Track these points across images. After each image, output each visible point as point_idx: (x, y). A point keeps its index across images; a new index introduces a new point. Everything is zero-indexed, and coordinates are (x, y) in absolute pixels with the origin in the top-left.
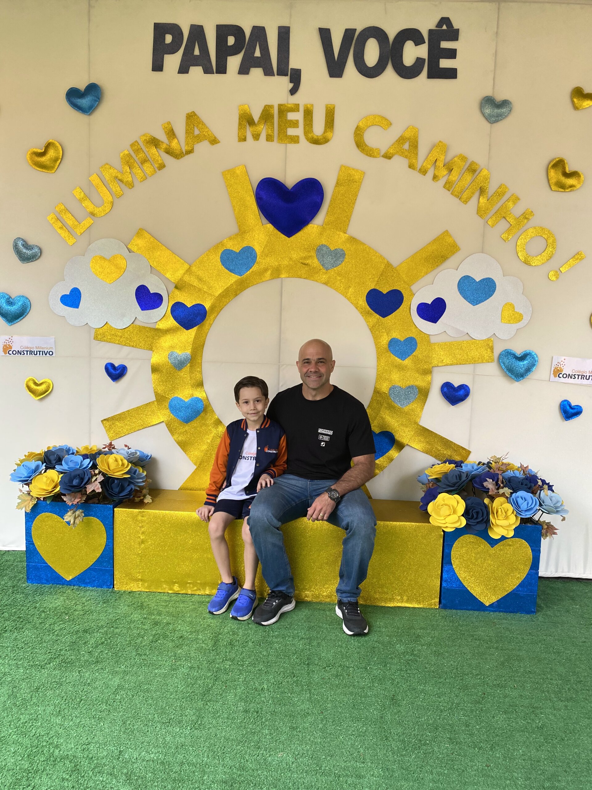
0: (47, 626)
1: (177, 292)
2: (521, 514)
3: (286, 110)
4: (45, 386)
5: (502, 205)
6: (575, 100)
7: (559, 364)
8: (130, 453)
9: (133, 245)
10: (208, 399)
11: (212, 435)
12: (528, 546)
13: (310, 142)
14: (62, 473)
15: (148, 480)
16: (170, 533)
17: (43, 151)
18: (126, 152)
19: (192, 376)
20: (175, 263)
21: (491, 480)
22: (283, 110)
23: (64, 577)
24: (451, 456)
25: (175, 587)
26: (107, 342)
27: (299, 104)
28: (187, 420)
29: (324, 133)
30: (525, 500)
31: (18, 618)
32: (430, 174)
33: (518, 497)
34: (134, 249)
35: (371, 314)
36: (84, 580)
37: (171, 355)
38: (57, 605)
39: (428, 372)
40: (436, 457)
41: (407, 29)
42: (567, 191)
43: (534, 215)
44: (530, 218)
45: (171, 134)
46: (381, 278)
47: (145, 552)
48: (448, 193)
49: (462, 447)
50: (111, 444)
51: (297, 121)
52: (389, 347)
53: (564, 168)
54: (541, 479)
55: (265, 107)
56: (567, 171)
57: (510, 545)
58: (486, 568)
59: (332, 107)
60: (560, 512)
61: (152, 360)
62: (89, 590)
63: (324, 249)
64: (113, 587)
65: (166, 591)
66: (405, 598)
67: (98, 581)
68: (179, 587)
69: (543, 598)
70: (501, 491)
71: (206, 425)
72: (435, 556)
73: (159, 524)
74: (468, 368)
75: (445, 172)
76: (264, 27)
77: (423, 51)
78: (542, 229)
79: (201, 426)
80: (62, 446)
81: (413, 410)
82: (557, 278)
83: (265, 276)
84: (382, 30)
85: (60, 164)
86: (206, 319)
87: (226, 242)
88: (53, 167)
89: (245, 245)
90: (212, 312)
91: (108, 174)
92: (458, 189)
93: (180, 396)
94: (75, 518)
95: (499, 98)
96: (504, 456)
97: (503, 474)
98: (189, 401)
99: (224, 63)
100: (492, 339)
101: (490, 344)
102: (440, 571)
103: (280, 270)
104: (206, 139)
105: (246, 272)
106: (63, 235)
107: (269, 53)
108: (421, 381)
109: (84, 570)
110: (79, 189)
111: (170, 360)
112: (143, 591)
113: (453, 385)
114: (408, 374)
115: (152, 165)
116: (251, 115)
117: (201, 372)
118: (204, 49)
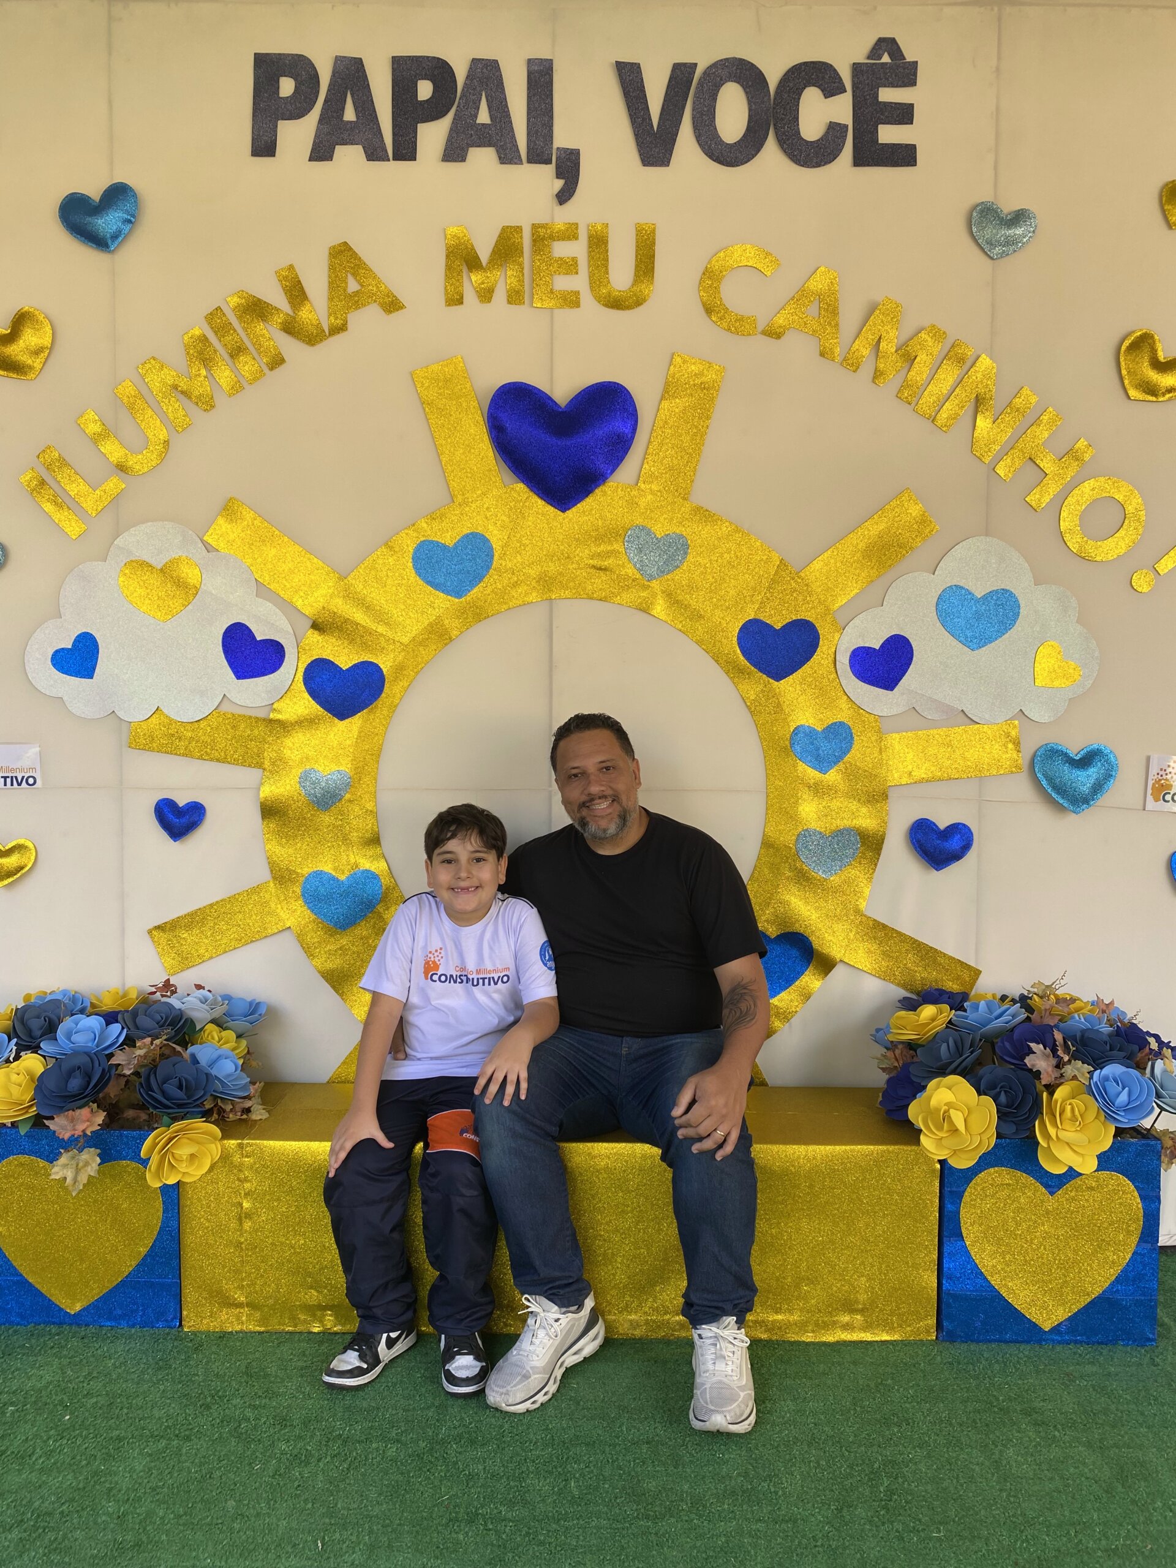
2: (1115, 1120)
3: (549, 237)
4: (20, 855)
5: (1025, 433)
6: (1169, 207)
7: (1163, 773)
9: (215, 534)
10: (391, 875)
12: (1133, 1188)
13: (606, 305)
17: (9, 331)
20: (311, 573)
21: (1040, 1047)
22: (542, 237)
23: (63, 1306)
24: (937, 983)
26: (160, 751)
27: (577, 224)
28: (343, 924)
29: (633, 286)
30: (1124, 1086)
32: (867, 370)
33: (1106, 1079)
34: (219, 544)
35: (750, 674)
36: (111, 1312)
37: (304, 777)
39: (880, 798)
40: (904, 986)
41: (805, 64)
42: (1161, 399)
43: (1093, 451)
44: (1087, 457)
45: (296, 292)
46: (768, 595)
47: (254, 1240)
48: (905, 410)
49: (961, 962)
50: (167, 985)
51: (575, 260)
52: (792, 745)
53: (1154, 351)
55: (504, 229)
56: (1162, 358)
57: (1092, 1188)
58: (1039, 1243)
59: (649, 230)
61: (262, 791)
62: (122, 1335)
63: (642, 534)
64: (180, 1325)
65: (307, 1328)
67: (144, 1311)
69: (1163, 1301)
70: (1068, 1071)
72: (923, 1220)
73: (283, 1171)
75: (899, 365)
76: (496, 62)
77: (841, 109)
78: (1114, 482)
80: (58, 992)
81: (849, 883)
82: (1150, 587)
83: (513, 597)
84: (753, 65)
85: (46, 359)
86: (383, 695)
87: (425, 525)
88: (31, 368)
89: (466, 531)
90: (396, 678)
91: (157, 380)
92: (928, 400)
93: (328, 868)
94: (78, 1171)
95: (1008, 206)
96: (1058, 982)
97: (1061, 1025)
98: (347, 878)
99: (410, 139)
100: (1016, 722)
101: (1013, 733)
102: (936, 1252)
103: (546, 582)
104: (375, 301)
105: (472, 589)
106: (59, 516)
107: (508, 116)
108: (865, 819)
109: (111, 1286)
110: (91, 415)
111: (304, 787)
112: (251, 1332)
113: (937, 826)
114: (835, 804)
115: (254, 359)
116: (473, 248)
117: (374, 814)
118: (366, 108)
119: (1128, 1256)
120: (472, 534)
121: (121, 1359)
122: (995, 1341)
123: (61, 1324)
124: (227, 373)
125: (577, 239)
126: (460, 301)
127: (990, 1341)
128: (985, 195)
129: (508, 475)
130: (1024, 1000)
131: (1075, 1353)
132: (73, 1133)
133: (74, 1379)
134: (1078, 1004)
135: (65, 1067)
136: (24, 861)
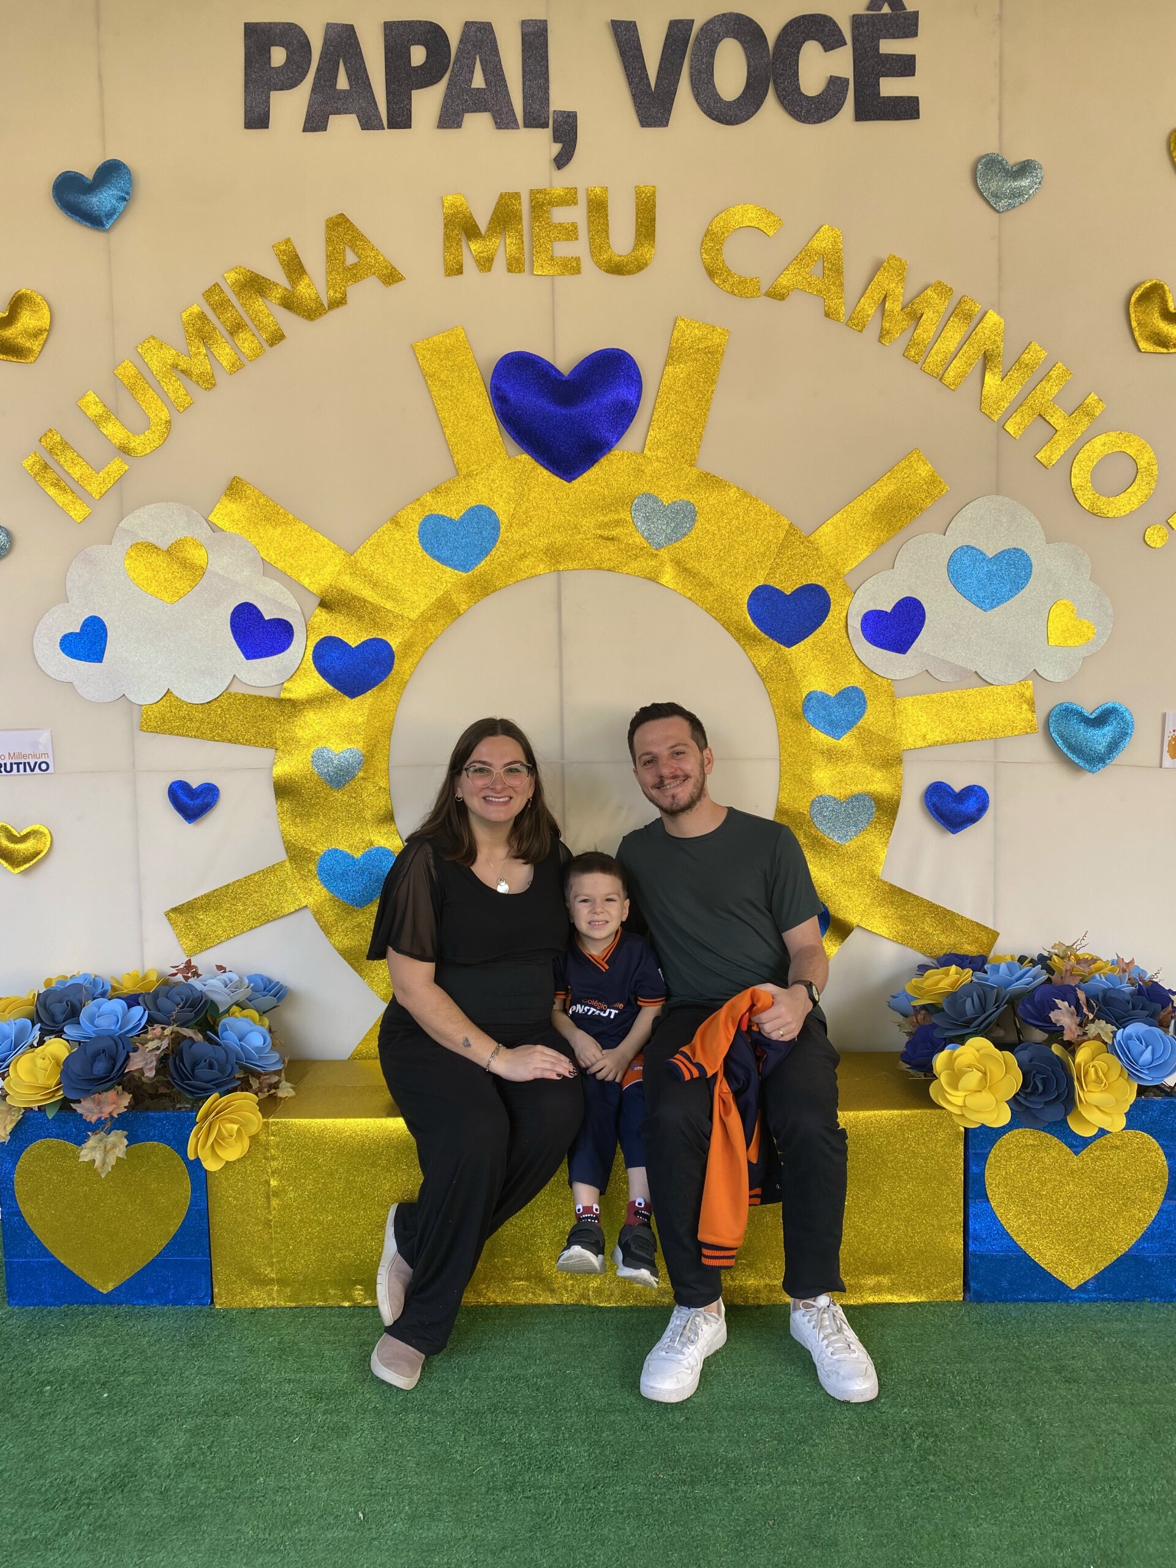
1: (325, 615)
2: (1138, 1078)
3: (548, 203)
4: (36, 840)
5: (1035, 389)
9: (221, 515)
12: (1157, 1145)
13: (607, 271)
17: (7, 314)
18: (196, 309)
20: (317, 550)
21: (1066, 1003)
22: (541, 203)
23: (93, 1286)
24: (956, 948)
26: (172, 734)
27: (575, 189)
28: (361, 900)
29: (635, 249)
30: (1148, 1045)
32: (872, 329)
33: (1129, 1038)
34: (224, 523)
35: (759, 640)
36: (143, 1292)
37: (318, 757)
38: (80, 1360)
39: (894, 762)
40: (920, 950)
41: (804, 17)
44: (1098, 412)
45: (294, 267)
46: (778, 561)
47: (282, 1217)
49: (979, 925)
51: (574, 225)
52: (805, 711)
53: (1164, 302)
55: (501, 197)
56: (1172, 309)
57: (1117, 1148)
58: (1064, 1202)
59: (649, 193)
61: (275, 770)
62: (155, 1313)
63: (649, 502)
64: (212, 1302)
65: (336, 1303)
66: (886, 1282)
67: (176, 1289)
70: (1091, 1029)
72: (948, 1182)
73: (310, 1149)
75: (906, 323)
76: (489, 25)
77: (841, 62)
78: (1125, 436)
80: (78, 977)
81: (865, 848)
82: (1164, 542)
83: (521, 569)
84: (751, 21)
85: (45, 342)
86: (393, 672)
87: (429, 498)
88: (30, 351)
89: (473, 502)
90: (405, 655)
91: (157, 359)
92: (934, 359)
93: (343, 847)
94: (106, 1152)
95: (1013, 157)
96: (1079, 942)
97: (1082, 985)
98: (363, 856)
99: (405, 106)
100: (1030, 682)
101: (1028, 694)
102: (962, 1215)
103: (554, 554)
104: (374, 274)
105: (479, 563)
106: (62, 499)
107: (504, 80)
108: (879, 784)
109: (141, 1265)
110: (91, 397)
111: (317, 766)
112: (283, 1308)
113: (952, 789)
114: (850, 769)
115: (254, 335)
116: (471, 217)
117: (388, 791)
118: (359, 75)
119: (1154, 1214)
120: (477, 507)
121: (155, 1337)
122: (1022, 1300)
123: (94, 1303)
124: (227, 350)
125: (575, 202)
126: (460, 271)
127: (1017, 1301)
128: (990, 147)
129: (513, 446)
130: (1043, 961)
131: (1102, 1311)
132: (100, 1115)
133: (110, 1358)
134: (1099, 964)
135: (90, 1050)
136: (40, 846)
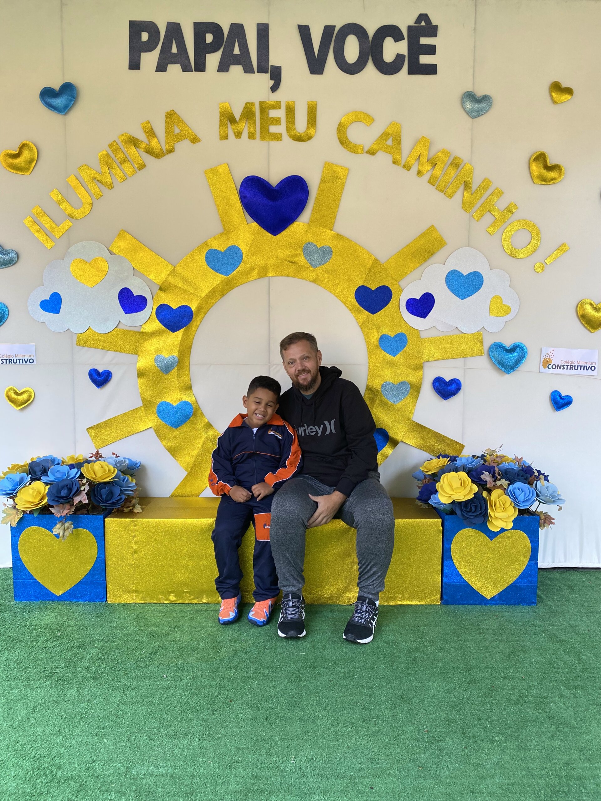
0: (39, 644)
1: (162, 294)
2: (518, 506)
3: (267, 108)
4: (27, 395)
5: (486, 199)
6: (553, 94)
7: (548, 355)
8: (118, 461)
9: (115, 247)
10: (197, 403)
11: (203, 439)
12: (527, 537)
13: (294, 140)
14: (47, 484)
15: (138, 488)
16: (165, 541)
17: (17, 152)
18: (105, 152)
19: (180, 379)
20: (159, 264)
21: (488, 473)
22: (264, 108)
23: (54, 593)
24: (445, 451)
25: (171, 597)
26: (91, 347)
27: (280, 102)
28: (176, 425)
29: (307, 130)
30: (523, 492)
31: (8, 637)
32: (414, 170)
33: (515, 488)
34: (116, 251)
35: (360, 311)
36: (75, 595)
37: (157, 359)
38: (48, 621)
39: (419, 367)
40: (431, 452)
41: (386, 26)
42: (549, 184)
43: (517, 208)
44: (514, 211)
45: (151, 133)
46: (369, 274)
47: (139, 562)
48: (433, 188)
49: (455, 442)
50: (97, 453)
51: (279, 118)
52: (380, 344)
53: (545, 161)
54: (536, 470)
55: (246, 104)
56: (549, 165)
57: (509, 537)
58: (486, 561)
59: (314, 104)
60: (557, 502)
61: (138, 364)
62: (81, 604)
63: (311, 246)
64: (107, 600)
65: (162, 602)
66: (407, 596)
67: (90, 594)
68: (176, 597)
69: (542, 588)
70: (499, 483)
71: (197, 430)
72: (435, 552)
73: (152, 532)
74: (459, 362)
75: (429, 167)
76: (242, 24)
77: (402, 47)
78: (526, 222)
79: (191, 431)
80: (46, 457)
81: (406, 406)
82: (543, 270)
83: (252, 275)
84: (361, 27)
85: (35, 165)
86: (193, 321)
87: (211, 242)
88: (28, 169)
89: (230, 244)
90: (198, 313)
91: (86, 175)
92: (442, 184)
93: (169, 401)
94: (64, 530)
95: (480, 93)
96: (498, 449)
97: (498, 466)
98: (177, 405)
99: (203, 61)
100: (481, 332)
101: (480, 338)
102: (441, 566)
103: (267, 269)
104: (187, 138)
105: (233, 272)
106: (42, 238)
107: (248, 50)
108: (412, 378)
109: (74, 584)
110: (56, 191)
111: (157, 363)
112: (138, 603)
113: (445, 380)
114: (399, 370)
115: (131, 165)
116: (232, 113)
117: (189, 375)
118: (182, 46)
119: (525, 567)
120: (232, 246)
121: (81, 613)
122: (466, 604)
123: (53, 600)
124: (119, 171)
125: (280, 108)
126: (227, 139)
128: (469, 88)
129: (249, 219)
131: (500, 608)
133: (62, 620)
134: (506, 458)
136: (29, 397)
